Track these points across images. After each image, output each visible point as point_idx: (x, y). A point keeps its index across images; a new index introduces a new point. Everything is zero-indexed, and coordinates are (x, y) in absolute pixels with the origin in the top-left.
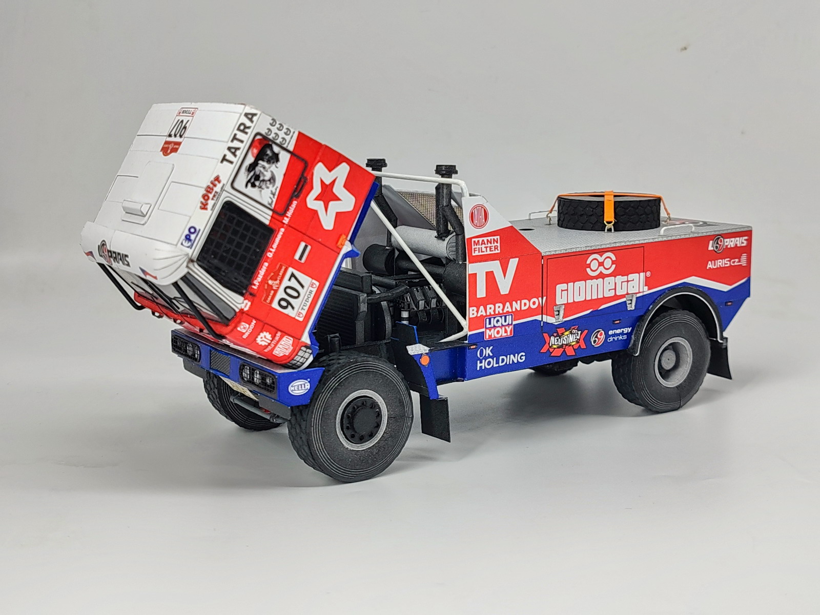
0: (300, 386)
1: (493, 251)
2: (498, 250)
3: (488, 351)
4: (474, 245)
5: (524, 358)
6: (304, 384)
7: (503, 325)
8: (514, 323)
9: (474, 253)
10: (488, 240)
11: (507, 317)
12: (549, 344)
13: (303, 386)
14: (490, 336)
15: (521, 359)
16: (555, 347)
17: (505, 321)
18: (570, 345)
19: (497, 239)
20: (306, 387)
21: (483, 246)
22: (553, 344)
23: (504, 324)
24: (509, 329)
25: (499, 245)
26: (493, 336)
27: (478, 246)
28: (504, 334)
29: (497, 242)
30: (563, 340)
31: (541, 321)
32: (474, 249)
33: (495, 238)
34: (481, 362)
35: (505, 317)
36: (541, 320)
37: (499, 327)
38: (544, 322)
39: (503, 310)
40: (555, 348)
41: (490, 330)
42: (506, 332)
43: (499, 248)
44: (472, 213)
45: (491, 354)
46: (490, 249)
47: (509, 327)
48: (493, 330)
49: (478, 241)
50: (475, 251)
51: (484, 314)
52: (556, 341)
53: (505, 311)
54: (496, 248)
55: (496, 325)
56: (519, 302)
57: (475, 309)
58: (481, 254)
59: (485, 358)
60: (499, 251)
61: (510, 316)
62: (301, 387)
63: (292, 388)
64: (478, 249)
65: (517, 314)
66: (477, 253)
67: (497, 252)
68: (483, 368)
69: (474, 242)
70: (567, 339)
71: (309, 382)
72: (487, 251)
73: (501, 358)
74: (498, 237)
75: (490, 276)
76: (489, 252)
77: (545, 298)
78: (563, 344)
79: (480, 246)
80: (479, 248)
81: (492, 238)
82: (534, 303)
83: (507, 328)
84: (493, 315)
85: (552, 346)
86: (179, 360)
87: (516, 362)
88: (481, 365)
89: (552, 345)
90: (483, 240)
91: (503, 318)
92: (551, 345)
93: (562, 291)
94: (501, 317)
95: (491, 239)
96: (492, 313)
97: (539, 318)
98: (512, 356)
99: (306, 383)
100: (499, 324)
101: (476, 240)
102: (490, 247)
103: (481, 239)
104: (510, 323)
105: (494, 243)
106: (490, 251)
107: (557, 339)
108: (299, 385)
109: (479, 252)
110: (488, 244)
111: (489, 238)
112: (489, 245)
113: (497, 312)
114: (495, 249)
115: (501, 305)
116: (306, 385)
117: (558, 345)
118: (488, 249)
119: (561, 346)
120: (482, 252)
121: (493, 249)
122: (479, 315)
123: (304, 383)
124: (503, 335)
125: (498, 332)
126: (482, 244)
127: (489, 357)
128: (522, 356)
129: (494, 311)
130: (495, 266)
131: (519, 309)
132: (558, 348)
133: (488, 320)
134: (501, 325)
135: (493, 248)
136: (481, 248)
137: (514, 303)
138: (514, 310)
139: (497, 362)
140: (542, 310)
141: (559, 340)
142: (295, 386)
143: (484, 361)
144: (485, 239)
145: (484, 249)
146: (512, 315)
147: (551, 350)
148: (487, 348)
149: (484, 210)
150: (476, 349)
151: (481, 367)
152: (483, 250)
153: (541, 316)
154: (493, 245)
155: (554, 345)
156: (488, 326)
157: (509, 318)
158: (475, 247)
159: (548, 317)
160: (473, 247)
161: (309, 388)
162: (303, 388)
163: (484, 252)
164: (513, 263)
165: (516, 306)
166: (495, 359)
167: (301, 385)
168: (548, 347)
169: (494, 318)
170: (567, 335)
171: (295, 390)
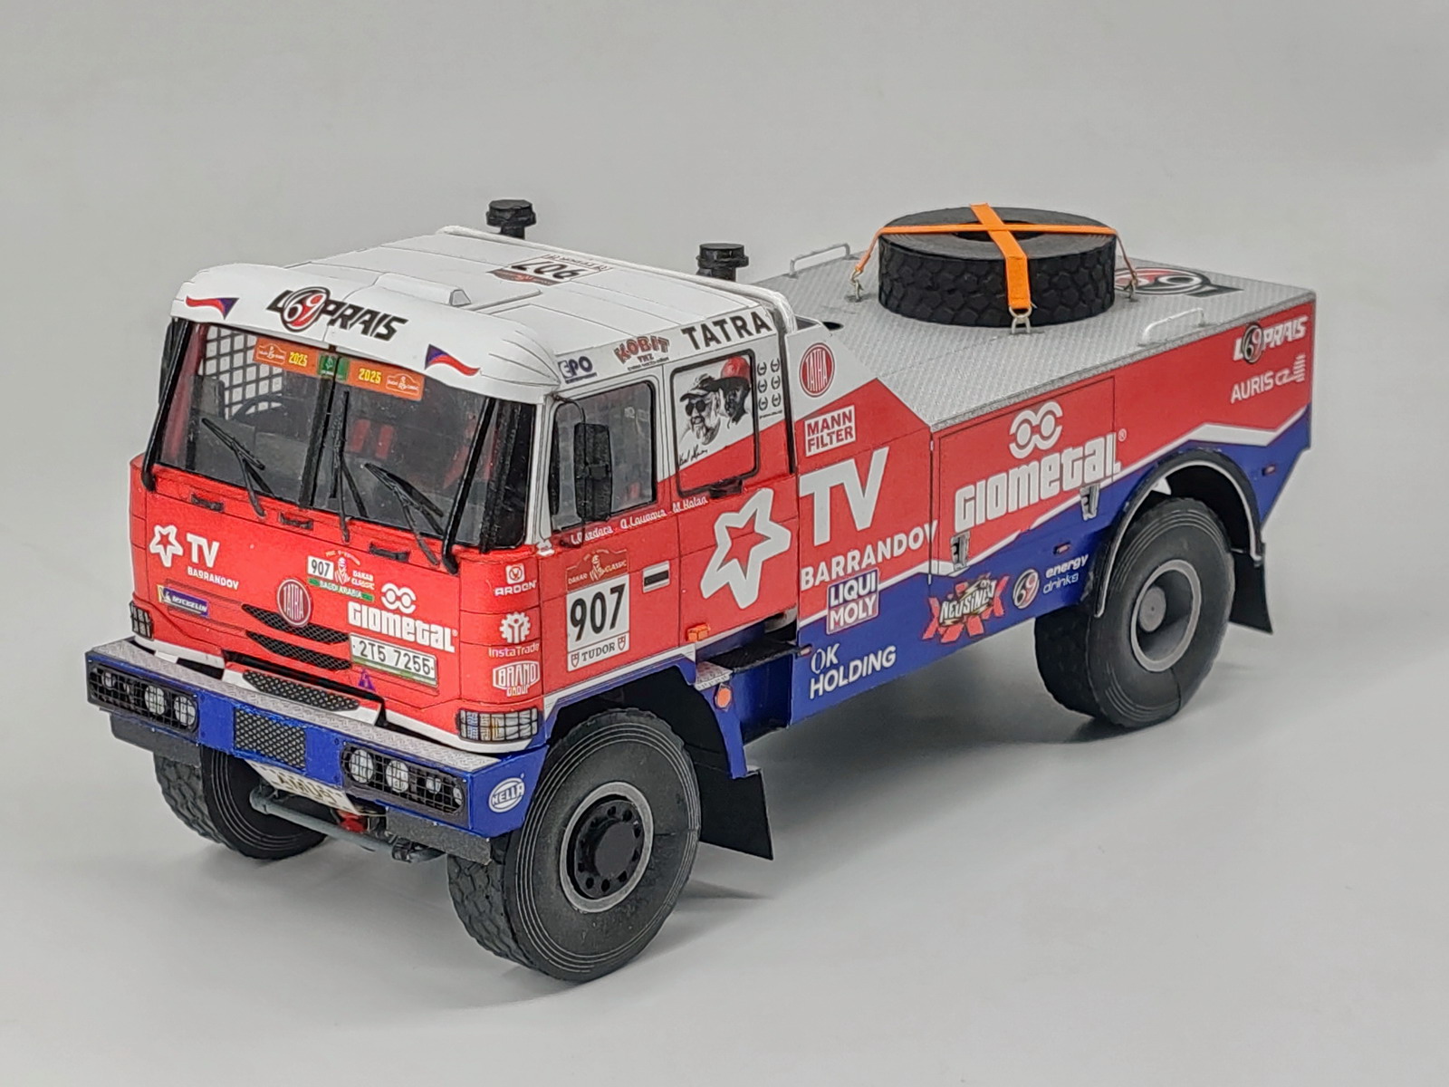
0: (508, 792)
1: (842, 440)
2: (851, 436)
3: (830, 656)
4: (809, 435)
5: (893, 657)
6: (515, 787)
7: (860, 596)
8: (881, 586)
9: (810, 450)
10: (833, 418)
11: (868, 576)
12: (939, 618)
13: (513, 790)
14: (837, 623)
15: (888, 660)
16: (948, 622)
17: (864, 586)
18: (976, 614)
19: (850, 412)
20: (519, 791)
21: (826, 431)
22: (946, 617)
23: (862, 592)
24: (871, 602)
25: (853, 424)
26: (842, 623)
27: (815, 436)
28: (862, 616)
29: (850, 420)
30: (964, 605)
31: (927, 575)
32: (809, 441)
33: (846, 410)
34: (817, 681)
35: (864, 577)
36: (927, 571)
37: (853, 600)
38: (933, 576)
39: (860, 563)
40: (948, 626)
41: (837, 613)
42: (865, 607)
43: (853, 432)
44: (805, 363)
45: (835, 661)
46: (838, 436)
47: (870, 599)
48: (842, 609)
49: (816, 424)
50: (810, 445)
51: (827, 579)
52: (951, 609)
53: (864, 566)
54: (848, 433)
55: (848, 597)
56: (889, 540)
57: (810, 570)
58: (822, 450)
59: (826, 670)
60: (854, 439)
61: (874, 574)
62: (510, 794)
63: (495, 800)
64: (815, 441)
65: (885, 568)
66: (814, 450)
67: (850, 440)
68: (821, 693)
69: (810, 425)
70: (970, 602)
71: (523, 780)
72: (831, 443)
73: (852, 665)
74: (852, 408)
75: (838, 493)
76: (836, 444)
77: (935, 523)
78: (963, 615)
79: (819, 435)
80: (817, 438)
81: (841, 411)
82: (916, 538)
83: (867, 600)
84: (842, 578)
85: (944, 622)
86: (101, 718)
87: (878, 668)
88: (817, 686)
89: (944, 619)
90: (825, 421)
91: (861, 580)
92: (941, 621)
93: (966, 501)
94: (857, 579)
95: (839, 415)
96: (842, 574)
97: (923, 568)
98: (872, 657)
99: (519, 783)
100: (854, 595)
101: (812, 421)
102: (838, 431)
103: (820, 419)
104: (873, 589)
105: (844, 423)
106: (838, 440)
107: (954, 607)
108: (505, 791)
109: (818, 447)
110: (833, 426)
111: (835, 414)
112: (836, 428)
113: (849, 571)
114: (846, 433)
115: (856, 553)
116: (518, 787)
117: (955, 617)
118: (834, 437)
119: (961, 619)
120: (824, 445)
121: (844, 436)
122: (817, 583)
123: (513, 784)
124: (860, 617)
125: (851, 613)
126: (822, 431)
127: (833, 666)
128: (890, 653)
129: (845, 569)
130: (845, 472)
131: (888, 556)
132: (955, 623)
133: (833, 590)
134: (856, 597)
135: (843, 433)
136: (822, 437)
137: (880, 543)
138: (880, 559)
139: (846, 676)
140: (930, 551)
141: (957, 607)
142: (499, 794)
143: (822, 677)
144: (828, 417)
145: (827, 439)
146: (876, 571)
147: (941, 630)
148: (829, 649)
149: (827, 353)
150: (810, 655)
151: (816, 691)
152: (825, 442)
153: (927, 563)
154: (842, 427)
155: (949, 618)
156: (834, 603)
157: (871, 578)
158: (811, 437)
159: (941, 563)
160: (807, 438)
161: (522, 793)
162: (513, 796)
163: (827, 444)
164: (880, 457)
165: (884, 549)
166: (842, 669)
167: (510, 789)
168: (937, 625)
169: (845, 583)
170: (972, 594)
171: (499, 803)
